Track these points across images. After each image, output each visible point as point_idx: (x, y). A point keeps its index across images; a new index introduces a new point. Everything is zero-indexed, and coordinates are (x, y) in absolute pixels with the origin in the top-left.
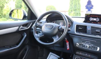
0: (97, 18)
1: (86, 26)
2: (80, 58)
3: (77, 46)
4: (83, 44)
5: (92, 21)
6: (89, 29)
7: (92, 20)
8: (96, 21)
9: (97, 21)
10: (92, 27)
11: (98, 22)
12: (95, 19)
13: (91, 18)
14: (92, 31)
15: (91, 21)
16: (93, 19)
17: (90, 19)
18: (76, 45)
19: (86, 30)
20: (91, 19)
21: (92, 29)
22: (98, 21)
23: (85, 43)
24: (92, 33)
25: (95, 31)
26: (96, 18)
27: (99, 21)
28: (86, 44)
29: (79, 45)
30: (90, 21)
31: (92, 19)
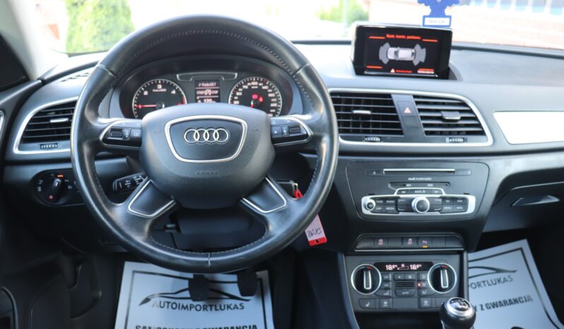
0: (418, 47)
1: (389, 95)
2: (376, 265)
3: (366, 212)
4: (396, 199)
5: (391, 61)
6: (407, 111)
7: (391, 56)
8: (410, 62)
9: (416, 63)
10: (415, 96)
11: (421, 65)
12: (405, 54)
13: (387, 45)
14: (423, 118)
15: (385, 61)
16: (396, 53)
17: (382, 50)
18: (358, 207)
19: (396, 118)
20: (389, 53)
21: (420, 110)
22: (420, 63)
23: (409, 187)
24: (427, 133)
25: (441, 118)
26: (412, 47)
27: (423, 60)
28: (412, 192)
29: (377, 204)
30: (380, 63)
31: (392, 50)
